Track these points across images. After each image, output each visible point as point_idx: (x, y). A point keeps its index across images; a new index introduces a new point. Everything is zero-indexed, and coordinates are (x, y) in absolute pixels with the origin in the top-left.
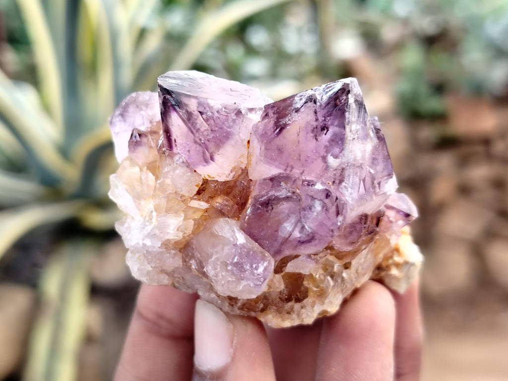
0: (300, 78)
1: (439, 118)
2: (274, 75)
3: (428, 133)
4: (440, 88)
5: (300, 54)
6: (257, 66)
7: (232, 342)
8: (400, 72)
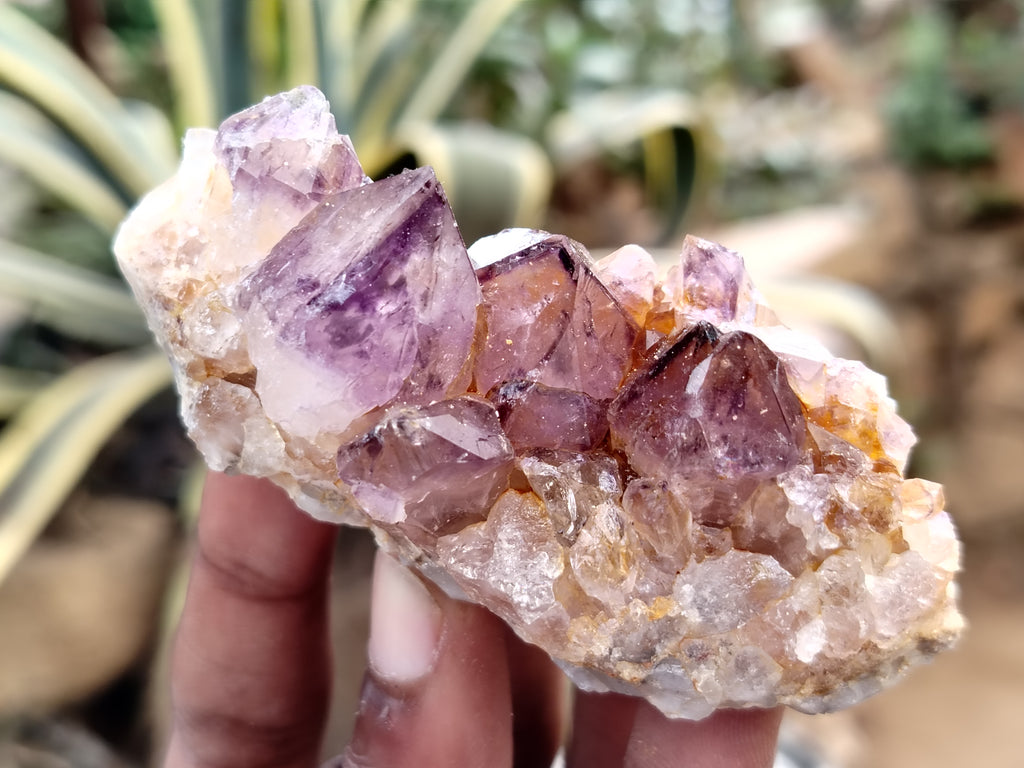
0: (693, 86)
1: (980, 164)
2: (639, 81)
3: (957, 196)
4: (980, 106)
5: (696, 35)
6: (604, 63)
7: (437, 639)
8: (899, 72)
